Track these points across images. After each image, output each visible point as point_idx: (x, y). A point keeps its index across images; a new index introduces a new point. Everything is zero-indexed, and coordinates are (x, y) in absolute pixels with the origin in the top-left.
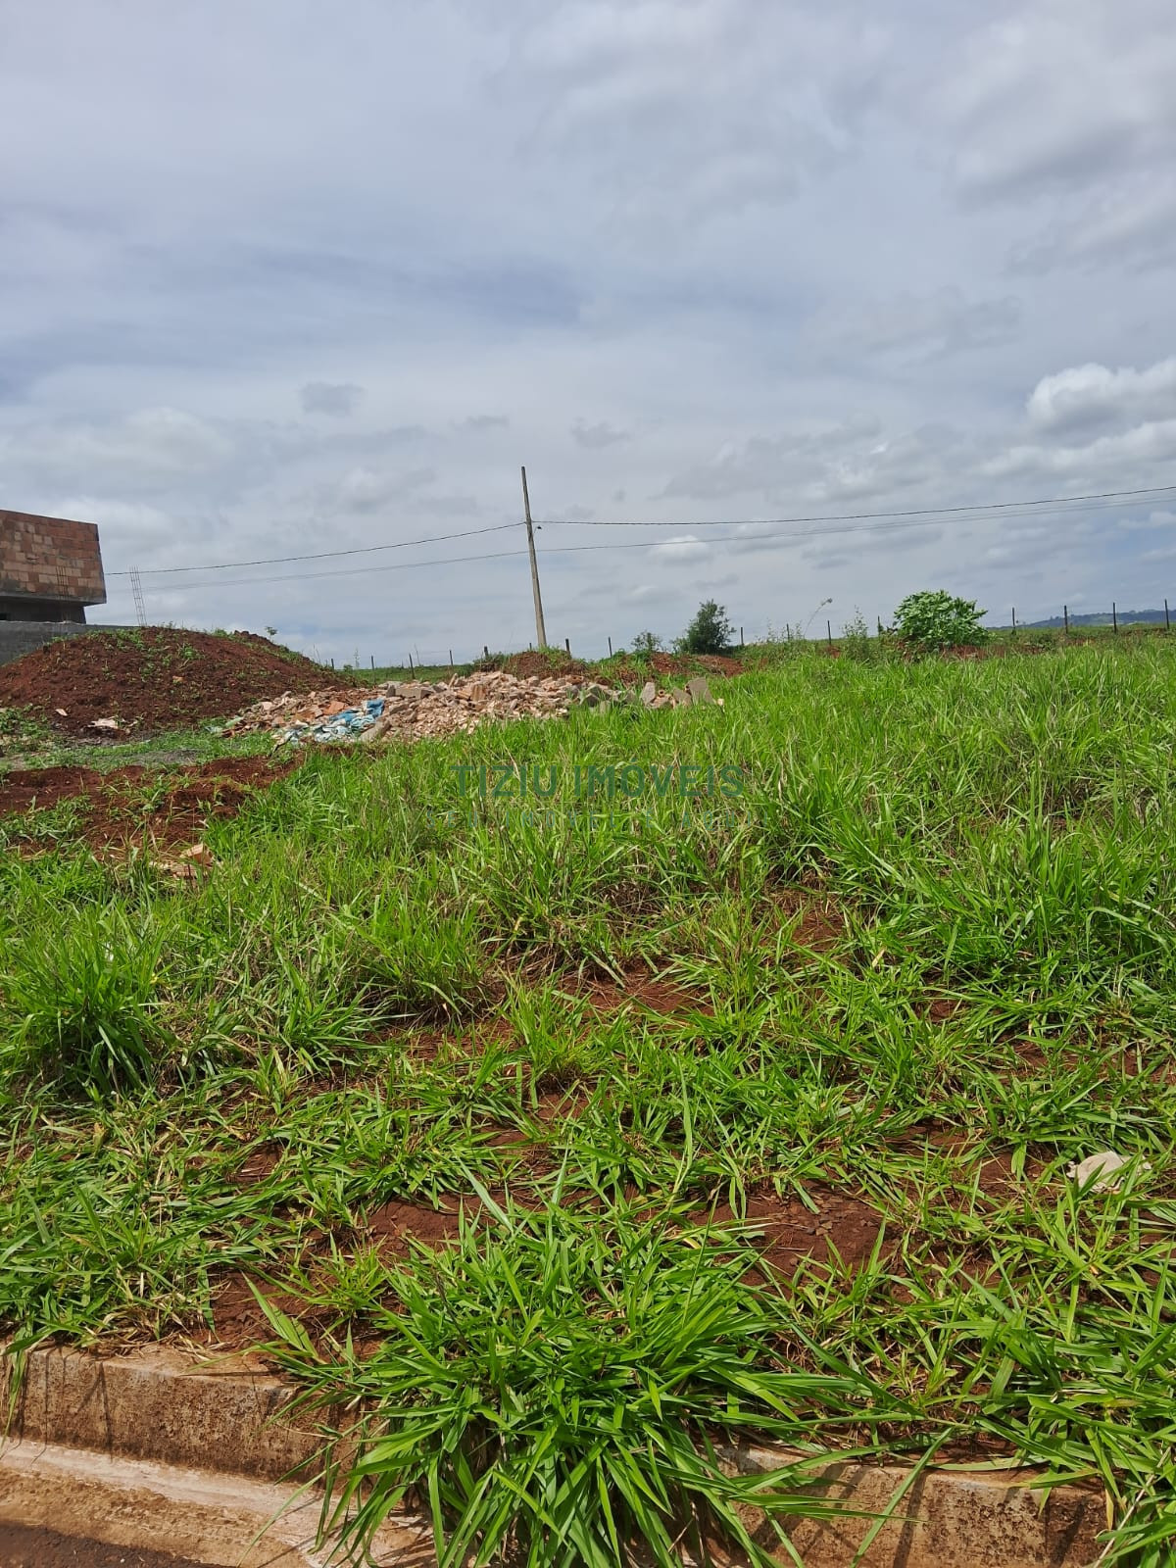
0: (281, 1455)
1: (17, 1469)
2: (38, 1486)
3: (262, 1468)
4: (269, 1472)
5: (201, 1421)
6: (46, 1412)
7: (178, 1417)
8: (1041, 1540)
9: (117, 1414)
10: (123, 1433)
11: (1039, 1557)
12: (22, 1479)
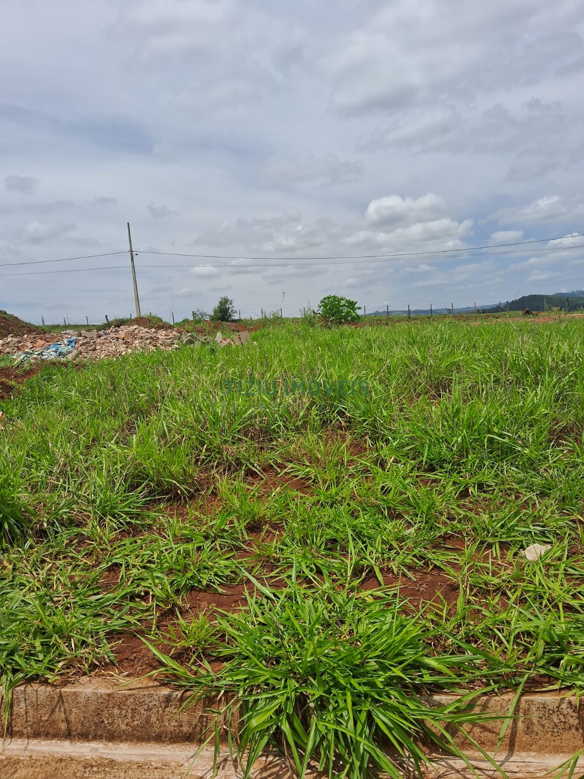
0: (176, 728)
1: (16, 755)
2: (34, 763)
3: (165, 737)
4: (170, 738)
5: (125, 716)
6: (27, 721)
7: (111, 715)
8: (577, 721)
9: (72, 718)
10: (77, 728)
11: (577, 729)
12: (22, 760)
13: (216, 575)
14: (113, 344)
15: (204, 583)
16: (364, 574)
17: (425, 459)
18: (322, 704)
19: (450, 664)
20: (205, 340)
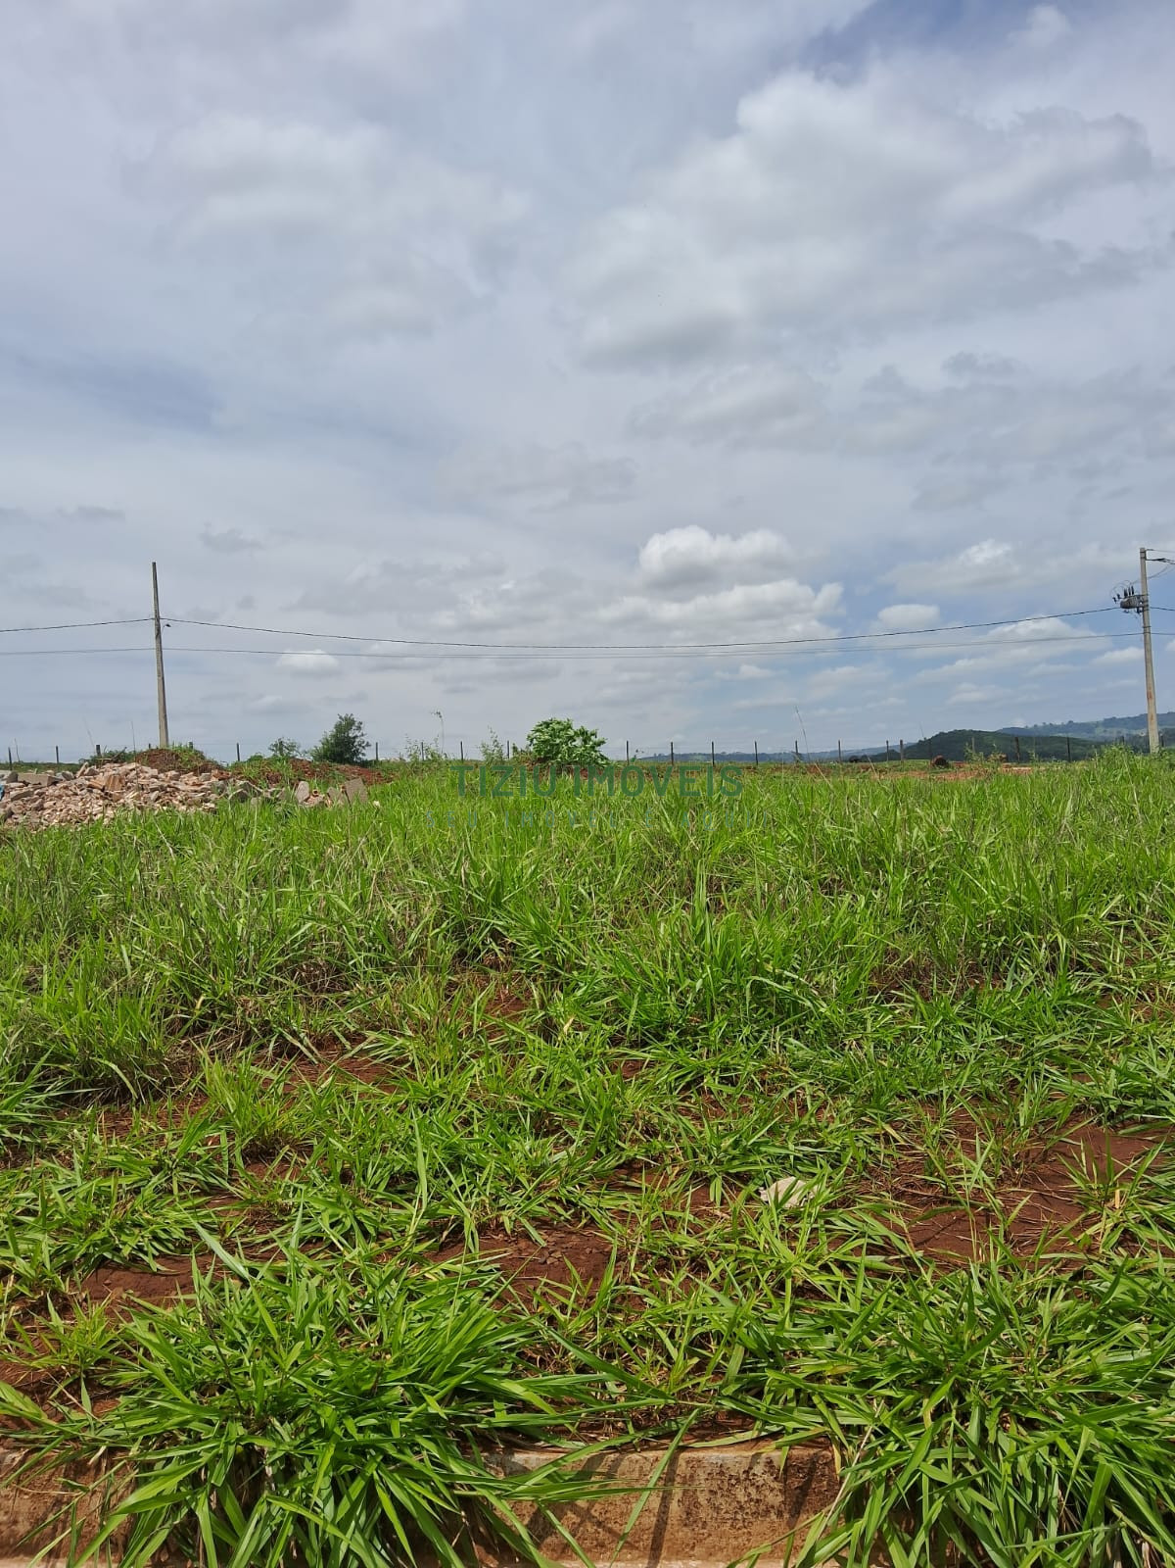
8: (781, 1498)
11: (780, 1514)
13: (156, 1238)
14: (78, 798)
15: (126, 1251)
16: (445, 1233)
17: (630, 1023)
18: (289, 1467)
19: (548, 1392)
20: (272, 794)
